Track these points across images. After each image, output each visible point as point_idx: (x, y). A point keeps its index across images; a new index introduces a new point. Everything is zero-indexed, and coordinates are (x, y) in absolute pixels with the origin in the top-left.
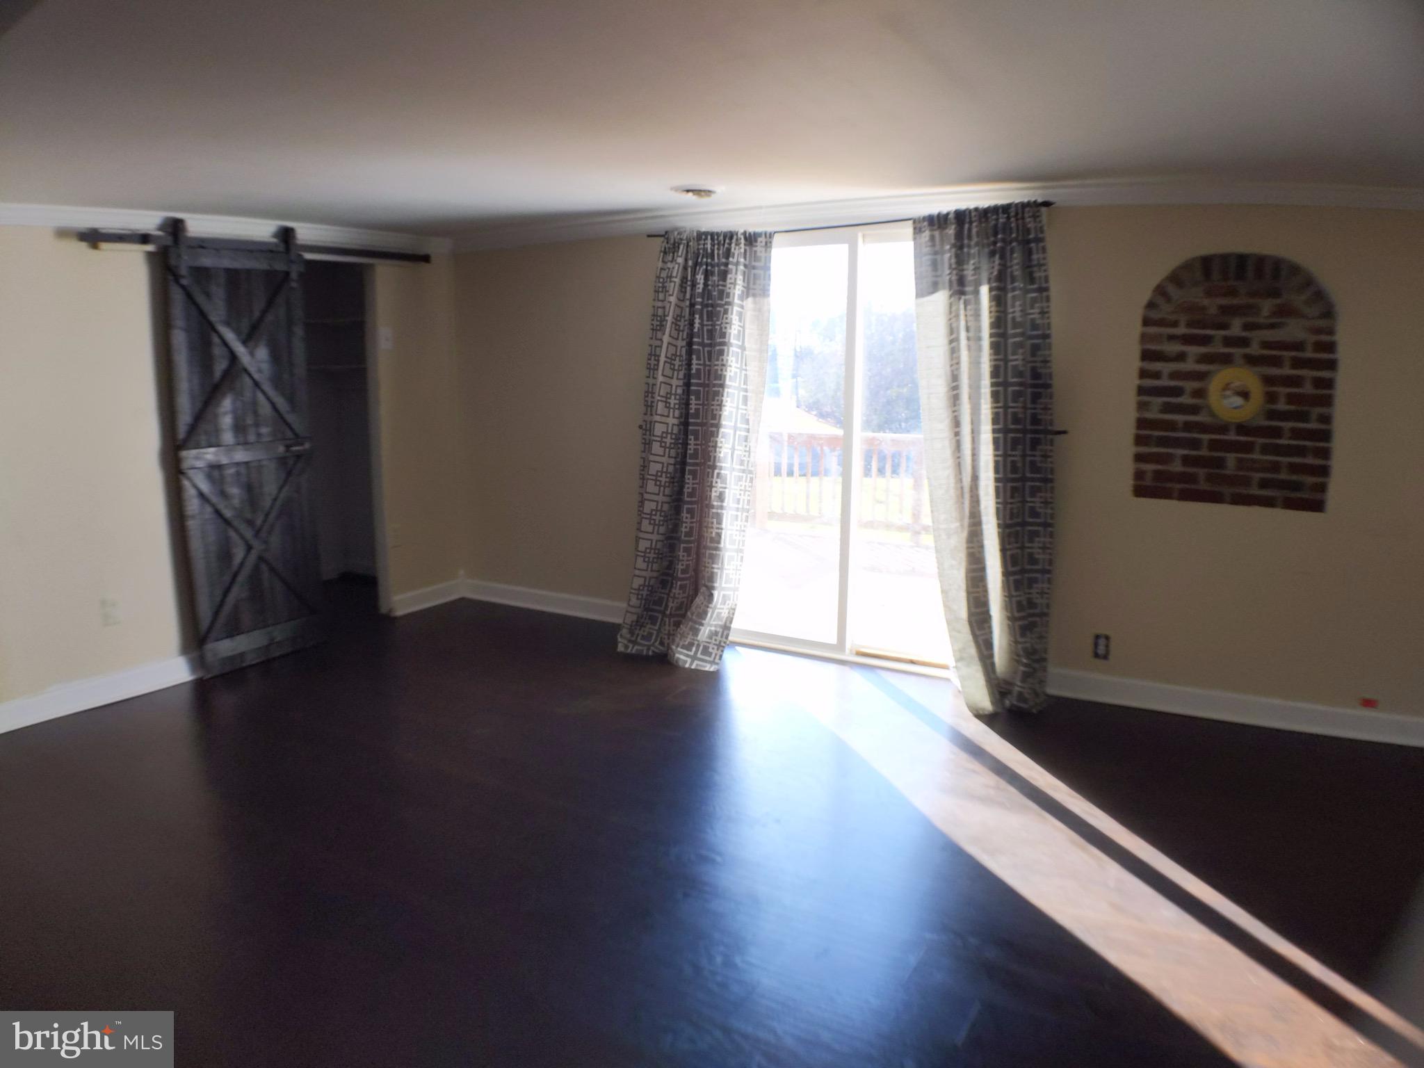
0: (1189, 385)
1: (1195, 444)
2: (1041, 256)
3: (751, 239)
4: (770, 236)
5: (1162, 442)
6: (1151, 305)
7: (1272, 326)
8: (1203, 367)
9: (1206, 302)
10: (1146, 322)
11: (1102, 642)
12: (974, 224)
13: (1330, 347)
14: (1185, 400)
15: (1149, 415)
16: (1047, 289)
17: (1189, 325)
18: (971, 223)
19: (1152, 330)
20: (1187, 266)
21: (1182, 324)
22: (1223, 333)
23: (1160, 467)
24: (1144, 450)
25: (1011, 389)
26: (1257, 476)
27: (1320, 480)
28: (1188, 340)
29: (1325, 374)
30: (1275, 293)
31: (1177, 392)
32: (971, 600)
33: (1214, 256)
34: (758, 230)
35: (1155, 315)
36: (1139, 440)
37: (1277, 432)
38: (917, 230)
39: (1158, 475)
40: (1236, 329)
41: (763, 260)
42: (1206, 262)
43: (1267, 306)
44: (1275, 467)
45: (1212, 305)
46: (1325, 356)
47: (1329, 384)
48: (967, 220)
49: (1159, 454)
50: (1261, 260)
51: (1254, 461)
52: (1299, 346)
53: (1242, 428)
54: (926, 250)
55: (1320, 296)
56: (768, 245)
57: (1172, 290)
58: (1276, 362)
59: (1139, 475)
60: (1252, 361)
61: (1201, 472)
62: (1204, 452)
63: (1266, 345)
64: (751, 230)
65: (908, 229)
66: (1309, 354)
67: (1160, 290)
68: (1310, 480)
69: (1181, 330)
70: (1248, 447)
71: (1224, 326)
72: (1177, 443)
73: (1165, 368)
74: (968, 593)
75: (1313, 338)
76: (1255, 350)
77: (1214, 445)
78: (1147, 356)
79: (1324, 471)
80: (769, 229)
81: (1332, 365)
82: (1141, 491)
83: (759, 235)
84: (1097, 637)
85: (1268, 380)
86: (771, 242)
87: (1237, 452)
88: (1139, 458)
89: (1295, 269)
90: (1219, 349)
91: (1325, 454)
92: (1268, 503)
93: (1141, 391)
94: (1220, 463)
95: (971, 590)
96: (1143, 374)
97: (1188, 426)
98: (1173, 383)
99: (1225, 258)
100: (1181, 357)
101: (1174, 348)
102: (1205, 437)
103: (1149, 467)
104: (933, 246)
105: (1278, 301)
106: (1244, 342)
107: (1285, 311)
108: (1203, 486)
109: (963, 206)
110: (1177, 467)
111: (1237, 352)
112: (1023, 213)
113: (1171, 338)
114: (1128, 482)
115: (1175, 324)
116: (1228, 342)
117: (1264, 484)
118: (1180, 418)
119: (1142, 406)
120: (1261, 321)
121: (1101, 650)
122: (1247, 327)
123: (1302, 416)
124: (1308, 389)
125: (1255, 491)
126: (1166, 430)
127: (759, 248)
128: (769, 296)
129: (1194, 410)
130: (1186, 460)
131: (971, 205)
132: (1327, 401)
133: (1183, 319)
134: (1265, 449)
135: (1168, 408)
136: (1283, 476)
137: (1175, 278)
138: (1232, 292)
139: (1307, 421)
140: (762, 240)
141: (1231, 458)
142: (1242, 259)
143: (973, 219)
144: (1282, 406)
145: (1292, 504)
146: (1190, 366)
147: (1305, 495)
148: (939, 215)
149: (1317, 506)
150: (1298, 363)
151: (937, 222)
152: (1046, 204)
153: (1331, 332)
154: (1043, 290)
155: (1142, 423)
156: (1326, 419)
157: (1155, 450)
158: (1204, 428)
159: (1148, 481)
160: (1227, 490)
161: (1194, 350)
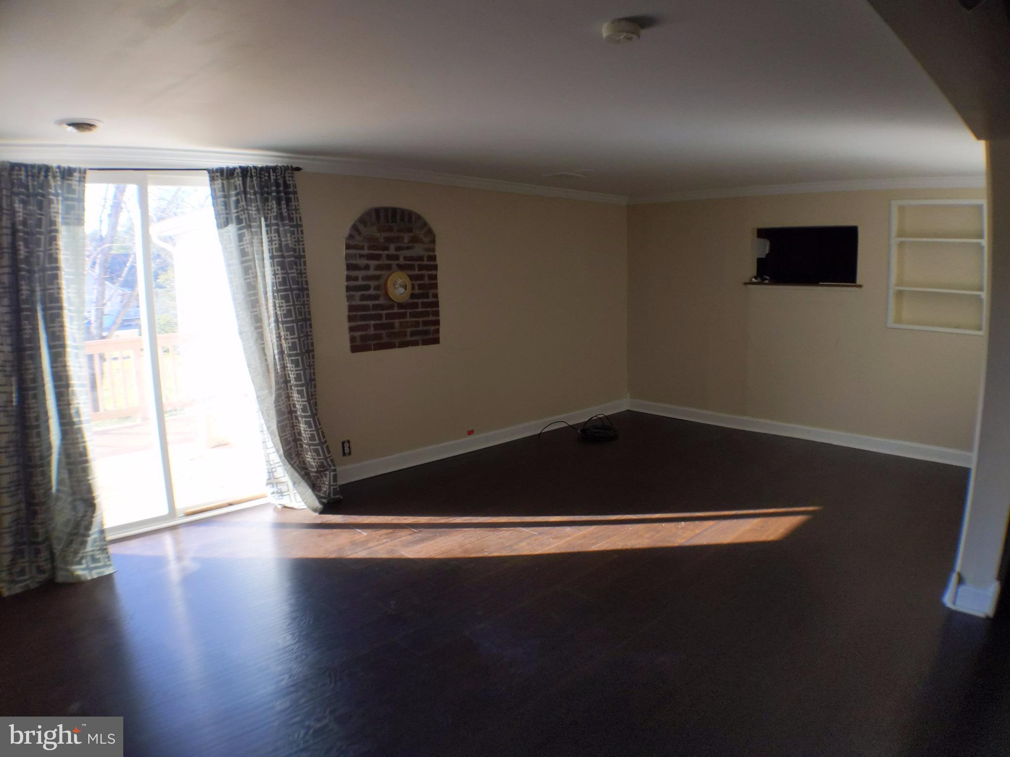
0: (373, 283)
1: (379, 317)
2: (296, 203)
3: (67, 173)
4: (83, 172)
5: (363, 318)
6: (351, 237)
7: (408, 248)
8: (378, 273)
9: (378, 235)
10: (348, 247)
11: (346, 445)
12: (254, 178)
13: (434, 258)
14: (372, 292)
15: (354, 303)
16: (301, 226)
17: (369, 248)
18: (251, 177)
19: (352, 251)
20: (368, 214)
21: (366, 248)
22: (386, 252)
23: (363, 333)
24: (354, 324)
25: (295, 292)
26: (409, 330)
27: (437, 327)
28: (370, 257)
29: (433, 272)
30: (410, 230)
31: (367, 288)
32: (283, 441)
33: (381, 208)
34: (73, 166)
35: (352, 243)
36: (351, 319)
37: (415, 305)
38: (212, 179)
39: (363, 338)
40: (392, 251)
41: (77, 192)
42: (377, 211)
43: (406, 237)
44: (417, 324)
45: (381, 236)
46: (432, 263)
47: (435, 277)
48: (249, 174)
49: (361, 326)
50: (403, 211)
51: (407, 322)
52: (421, 258)
53: (401, 306)
54: (220, 194)
55: (430, 232)
56: (82, 180)
57: (361, 227)
58: (411, 267)
59: (352, 339)
60: (401, 267)
61: (384, 332)
62: (384, 321)
63: (406, 258)
64: (65, 165)
65: (205, 177)
66: (425, 262)
67: (355, 228)
68: (432, 328)
69: (366, 251)
70: (403, 315)
71: (386, 249)
72: (371, 317)
73: (360, 274)
74: (281, 437)
75: (426, 254)
76: (401, 261)
77: (388, 316)
78: (350, 267)
79: (437, 323)
80: (83, 166)
81: (435, 267)
82: (355, 349)
83: (74, 170)
84: (343, 443)
85: (411, 278)
86: (84, 178)
87: (399, 318)
88: (351, 329)
89: (419, 217)
90: (385, 261)
91: (437, 314)
92: (415, 344)
93: (348, 289)
94: (391, 326)
95: (282, 435)
96: (349, 278)
97: (375, 307)
98: (364, 283)
99: (386, 209)
100: (367, 267)
101: (363, 262)
102: (384, 312)
103: (357, 334)
104: (224, 191)
105: (411, 234)
106: (396, 258)
107: (415, 240)
108: (385, 340)
109: (244, 164)
110: (372, 331)
111: (394, 263)
112: (285, 173)
113: (361, 256)
114: (347, 345)
115: (362, 248)
116: (389, 257)
117: (413, 334)
118: (370, 303)
119: (350, 298)
120: (403, 245)
121: (347, 449)
122: (398, 249)
123: (426, 296)
124: (427, 281)
125: (409, 338)
126: (364, 311)
127: (75, 183)
128: (83, 224)
129: (376, 297)
130: (376, 327)
131: (251, 164)
132: (435, 286)
133: (366, 245)
134: (413, 315)
135: (363, 298)
136: (421, 328)
137: (363, 220)
138: (390, 230)
139: (428, 297)
140: (76, 174)
141: (397, 322)
142: (394, 210)
143: (253, 174)
144: (417, 291)
145: (426, 342)
146: (372, 272)
147: (431, 336)
148: (228, 168)
149: (436, 341)
150: (421, 268)
151: (226, 174)
152: (298, 169)
153: (434, 250)
154: (298, 226)
155: (351, 308)
156: (436, 296)
157: (359, 323)
158: (382, 307)
159: (358, 343)
160: (397, 341)
161: (373, 263)
